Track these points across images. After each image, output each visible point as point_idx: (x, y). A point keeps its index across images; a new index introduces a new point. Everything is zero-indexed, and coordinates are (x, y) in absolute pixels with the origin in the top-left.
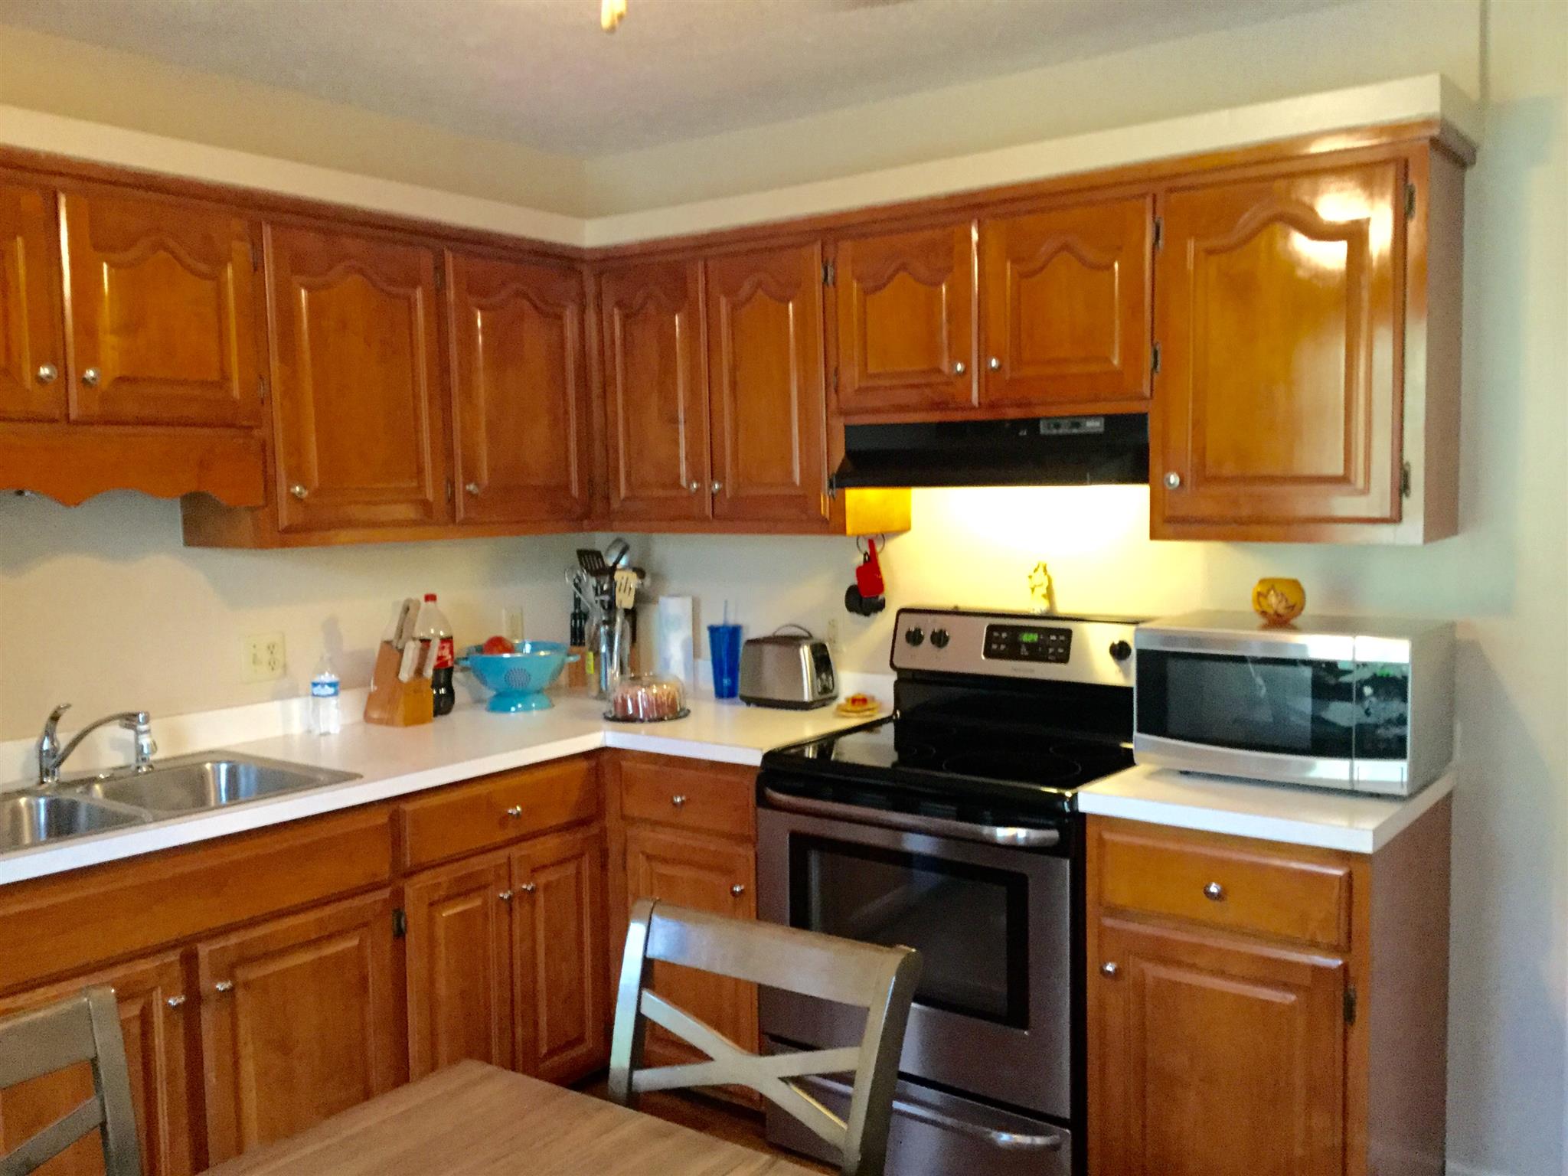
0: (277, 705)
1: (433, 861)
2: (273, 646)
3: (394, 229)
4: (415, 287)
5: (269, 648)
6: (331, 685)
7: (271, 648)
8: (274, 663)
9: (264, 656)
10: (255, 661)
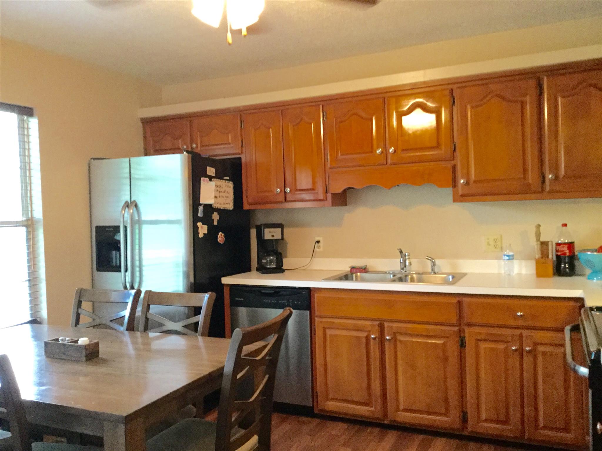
0: (496, 261)
1: (477, 323)
2: (497, 240)
3: (515, 75)
4: (526, 96)
5: (494, 240)
6: (508, 256)
7: (495, 240)
8: (497, 246)
9: (492, 243)
10: (489, 244)
